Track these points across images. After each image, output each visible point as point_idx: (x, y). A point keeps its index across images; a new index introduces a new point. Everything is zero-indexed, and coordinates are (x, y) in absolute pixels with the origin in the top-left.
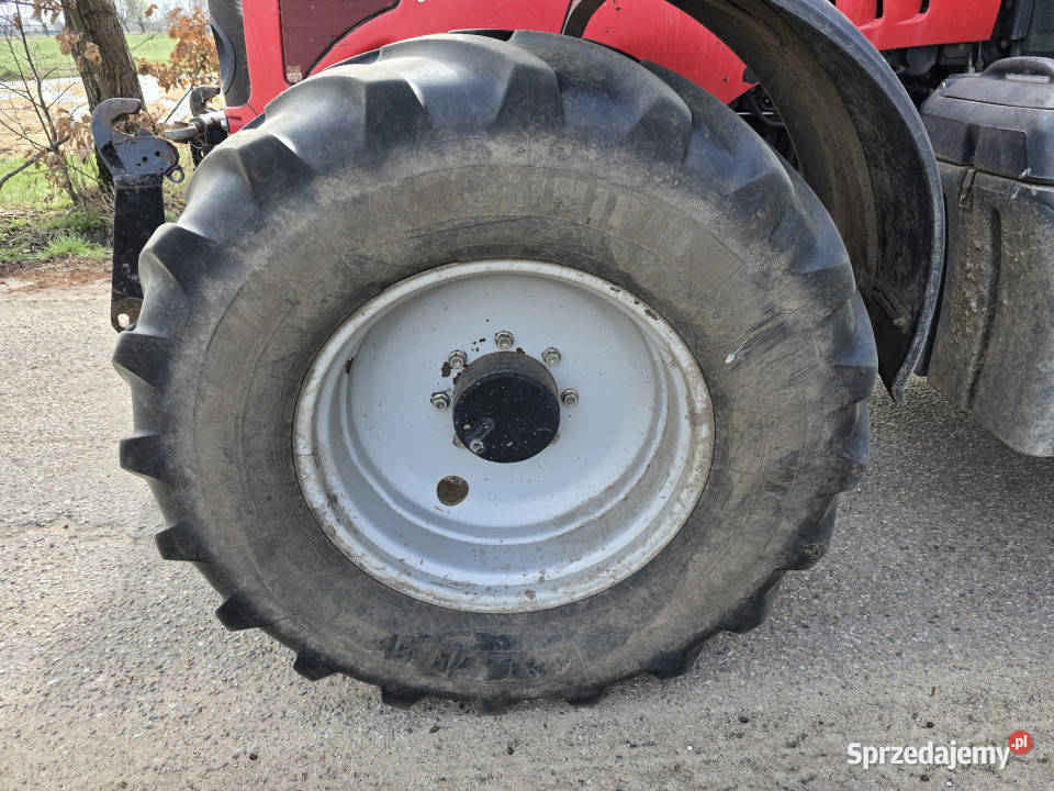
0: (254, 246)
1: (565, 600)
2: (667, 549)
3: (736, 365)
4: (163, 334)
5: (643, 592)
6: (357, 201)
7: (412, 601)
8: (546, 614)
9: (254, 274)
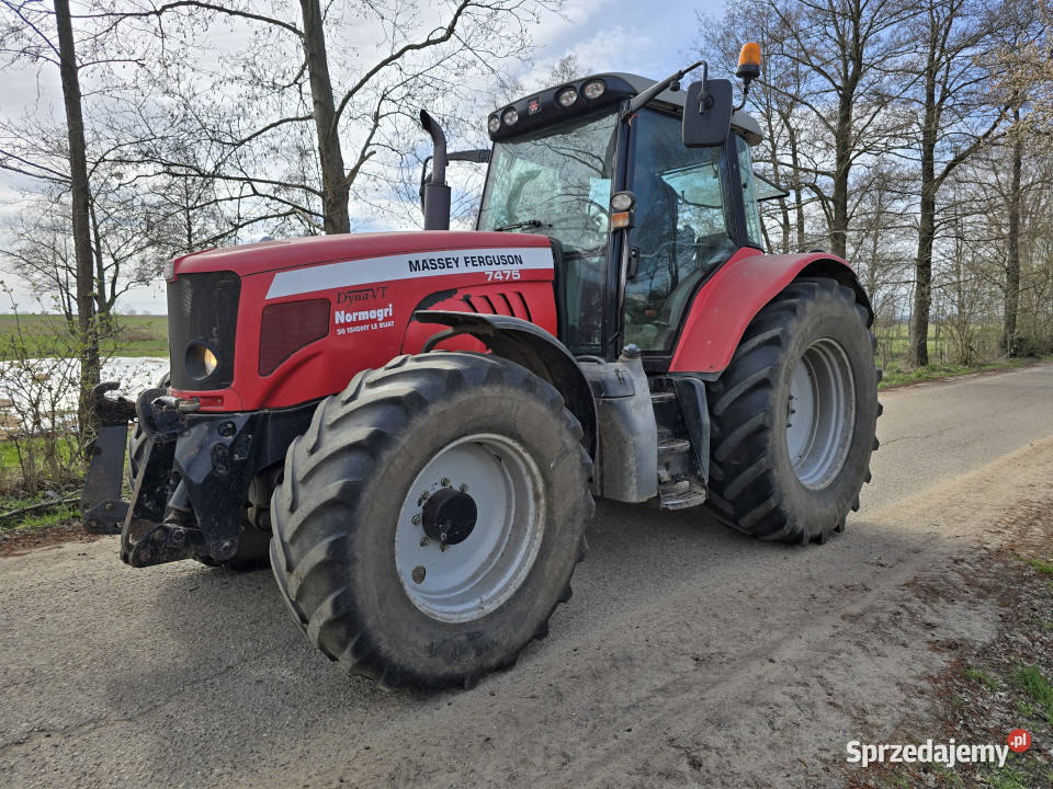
0: (404, 434)
1: (497, 606)
2: (536, 564)
3: (553, 468)
4: (361, 479)
5: (529, 590)
6: (443, 412)
7: (436, 622)
8: (491, 616)
9: (403, 447)
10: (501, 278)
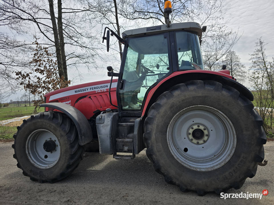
1: (49, 168)
2: (58, 161)
7: (35, 166)
10: (100, 91)
